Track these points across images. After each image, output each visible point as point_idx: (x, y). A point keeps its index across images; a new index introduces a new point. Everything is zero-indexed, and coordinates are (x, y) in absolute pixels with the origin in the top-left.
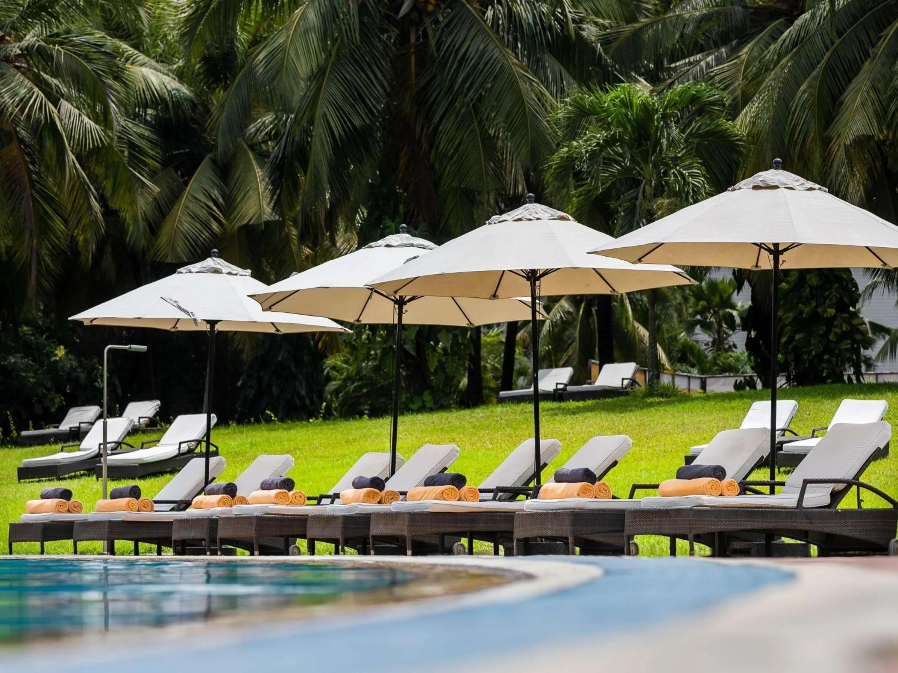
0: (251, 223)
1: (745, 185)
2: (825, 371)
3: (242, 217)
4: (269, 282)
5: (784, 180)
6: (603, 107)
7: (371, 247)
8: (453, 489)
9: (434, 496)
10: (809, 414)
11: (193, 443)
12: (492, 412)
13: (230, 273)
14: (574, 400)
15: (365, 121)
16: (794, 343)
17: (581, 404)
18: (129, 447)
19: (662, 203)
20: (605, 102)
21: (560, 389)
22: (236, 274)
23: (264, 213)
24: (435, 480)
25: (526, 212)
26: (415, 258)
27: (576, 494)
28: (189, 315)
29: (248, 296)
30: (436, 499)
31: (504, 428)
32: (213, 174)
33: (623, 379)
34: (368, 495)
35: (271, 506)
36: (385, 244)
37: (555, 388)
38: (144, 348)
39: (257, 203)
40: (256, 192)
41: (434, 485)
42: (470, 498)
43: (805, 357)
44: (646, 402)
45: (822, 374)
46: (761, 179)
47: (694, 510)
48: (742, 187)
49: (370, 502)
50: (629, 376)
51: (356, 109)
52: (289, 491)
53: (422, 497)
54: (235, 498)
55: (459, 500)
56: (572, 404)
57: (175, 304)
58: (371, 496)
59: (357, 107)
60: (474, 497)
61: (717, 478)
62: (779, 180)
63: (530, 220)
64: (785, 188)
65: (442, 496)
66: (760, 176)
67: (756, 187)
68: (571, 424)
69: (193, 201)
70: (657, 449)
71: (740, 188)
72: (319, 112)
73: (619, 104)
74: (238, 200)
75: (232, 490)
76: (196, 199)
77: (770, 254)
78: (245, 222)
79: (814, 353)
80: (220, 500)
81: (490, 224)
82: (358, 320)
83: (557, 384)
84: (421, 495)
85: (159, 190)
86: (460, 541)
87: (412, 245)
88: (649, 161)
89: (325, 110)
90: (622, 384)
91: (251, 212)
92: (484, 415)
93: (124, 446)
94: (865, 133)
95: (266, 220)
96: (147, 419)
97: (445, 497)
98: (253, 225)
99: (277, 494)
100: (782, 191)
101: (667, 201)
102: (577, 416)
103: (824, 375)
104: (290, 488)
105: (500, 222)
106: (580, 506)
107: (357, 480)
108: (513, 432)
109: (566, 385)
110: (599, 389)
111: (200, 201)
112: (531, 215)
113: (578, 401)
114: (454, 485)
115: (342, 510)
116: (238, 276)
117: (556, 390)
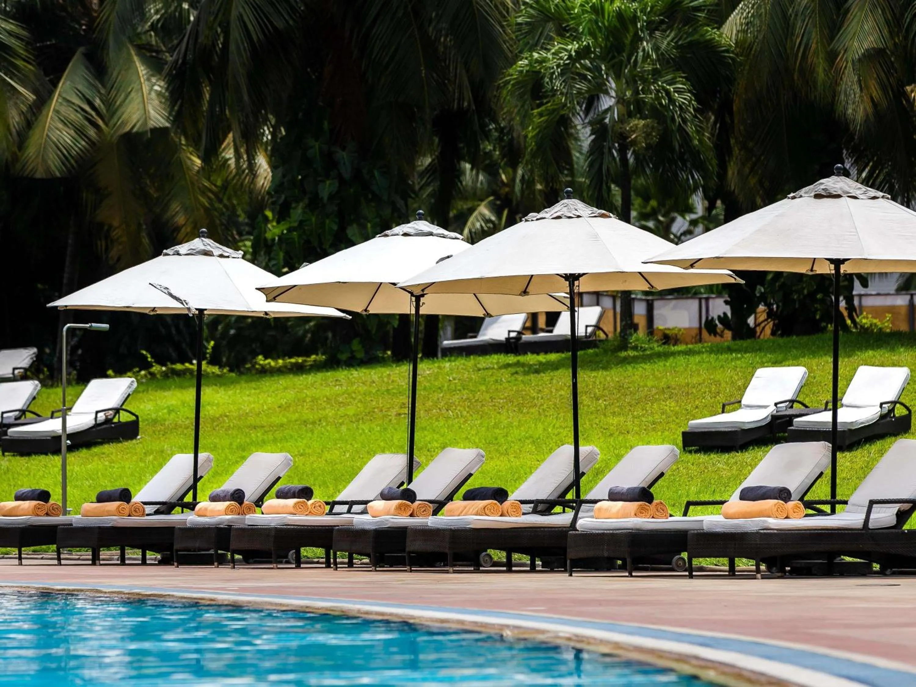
0: (135, 130)
1: (806, 193)
2: (819, 312)
3: (124, 124)
4: (279, 274)
5: (847, 189)
6: (572, 14)
7: (386, 236)
8: (496, 504)
9: (474, 512)
10: (815, 378)
11: (111, 412)
12: (439, 368)
13: (221, 256)
14: (533, 352)
15: (287, 22)
16: (782, 280)
17: (542, 358)
18: (34, 416)
19: (636, 125)
20: (573, 8)
21: (513, 338)
22: (228, 257)
23: (150, 119)
24: (474, 494)
25: (565, 209)
26: (448, 257)
27: (633, 514)
28: (182, 303)
29: (257, 289)
30: (477, 514)
31: (460, 390)
32: (86, 71)
33: (587, 326)
34: (399, 507)
35: (290, 517)
36: (401, 233)
37: (507, 336)
38: (106, 326)
39: (141, 106)
40: (140, 94)
41: (473, 499)
42: (513, 513)
43: (795, 297)
44: (620, 357)
45: (815, 317)
46: (822, 187)
47: (761, 533)
48: (803, 195)
49: (402, 515)
50: (594, 322)
51: (278, 9)
52: (308, 500)
53: (461, 512)
54: (244, 505)
55: (501, 516)
56: (531, 358)
57: (166, 291)
58: (403, 509)
59: (278, 6)
60: (517, 512)
61: (782, 500)
62: (841, 189)
63: (570, 217)
64: (848, 197)
65: (483, 512)
66: (822, 184)
67: (818, 196)
68: (537, 385)
69: (65, 104)
70: (644, 419)
71: (801, 196)
72: (234, 14)
73: (589, 10)
74: (118, 103)
75: (239, 497)
76: (68, 101)
77: (831, 263)
78: (127, 129)
79: (806, 292)
80: (228, 507)
81: (526, 221)
82: (366, 310)
83: (509, 332)
84: (460, 510)
85: (35, 97)
86: (486, 551)
87: (431, 234)
88: (622, 75)
89: (241, 10)
90: (586, 333)
91: (135, 118)
92: (431, 371)
93: (28, 415)
94: (876, 46)
95: (152, 127)
96: (22, 370)
97: (487, 512)
98: (137, 133)
99: (296, 504)
100: (845, 200)
101: (642, 122)
102: (542, 375)
103: (818, 317)
104: (309, 497)
105: (537, 219)
106: (638, 527)
107: (386, 492)
108: (471, 395)
109: (519, 333)
110: (559, 339)
111: (73, 104)
112: (570, 212)
113: (538, 354)
114: (496, 499)
115: (370, 523)
116: (230, 259)
117: (508, 339)
